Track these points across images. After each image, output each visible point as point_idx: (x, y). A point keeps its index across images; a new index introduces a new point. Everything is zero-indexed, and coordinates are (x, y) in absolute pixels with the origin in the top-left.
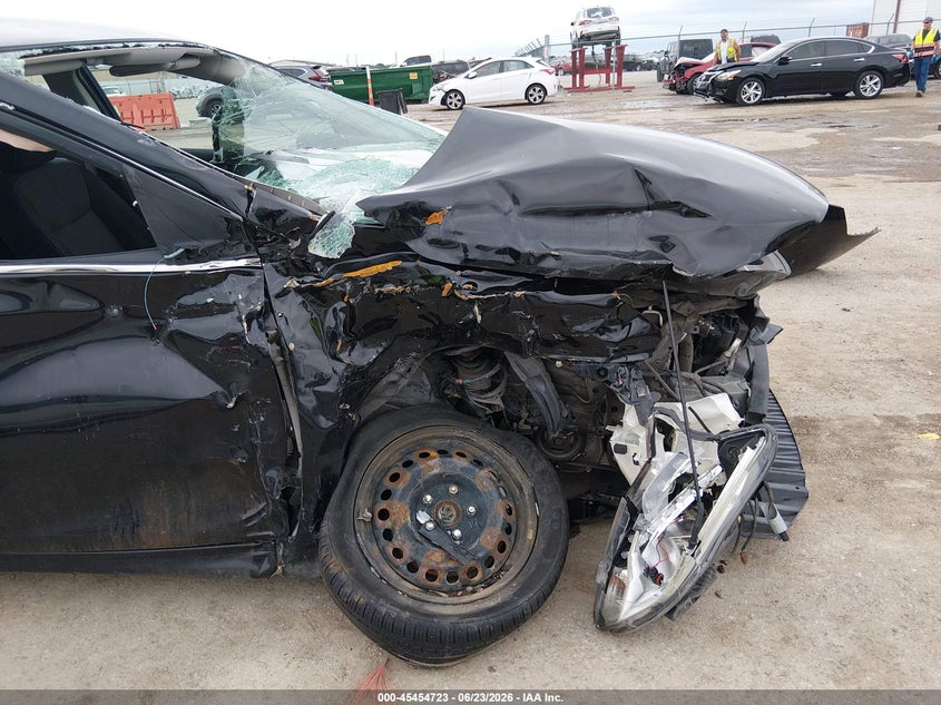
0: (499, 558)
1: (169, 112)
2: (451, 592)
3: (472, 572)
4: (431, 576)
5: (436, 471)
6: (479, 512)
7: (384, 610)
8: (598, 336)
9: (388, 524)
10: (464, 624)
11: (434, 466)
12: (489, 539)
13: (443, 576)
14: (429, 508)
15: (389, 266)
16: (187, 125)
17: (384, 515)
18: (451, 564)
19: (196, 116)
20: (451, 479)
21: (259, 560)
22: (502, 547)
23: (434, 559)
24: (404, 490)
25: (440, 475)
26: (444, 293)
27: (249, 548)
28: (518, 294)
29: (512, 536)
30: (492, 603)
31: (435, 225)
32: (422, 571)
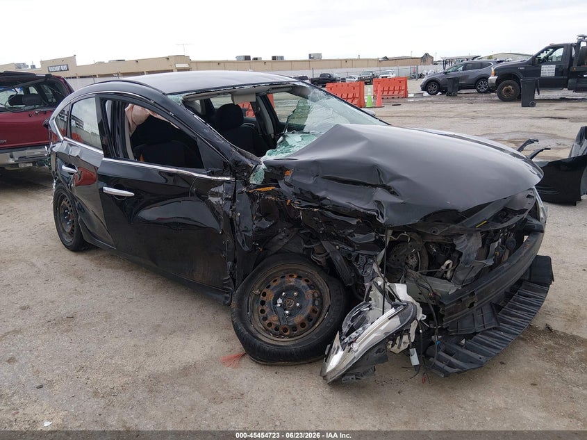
0: (300, 329)
1: (403, 88)
2: (275, 335)
3: (286, 330)
4: (270, 324)
5: (292, 284)
6: (300, 308)
7: (240, 328)
8: (349, 238)
9: (264, 299)
10: (265, 346)
11: (292, 281)
12: (298, 319)
13: (273, 327)
14: (284, 298)
15: (270, 188)
16: (412, 95)
17: (264, 294)
18: (278, 323)
19: (419, 90)
20: (297, 289)
21: (226, 298)
22: (303, 325)
23: (274, 319)
24: (275, 287)
25: (293, 286)
26: (288, 204)
27: (225, 293)
28: (315, 210)
29: (311, 323)
30: (282, 344)
31: (288, 176)
32: (267, 322)
